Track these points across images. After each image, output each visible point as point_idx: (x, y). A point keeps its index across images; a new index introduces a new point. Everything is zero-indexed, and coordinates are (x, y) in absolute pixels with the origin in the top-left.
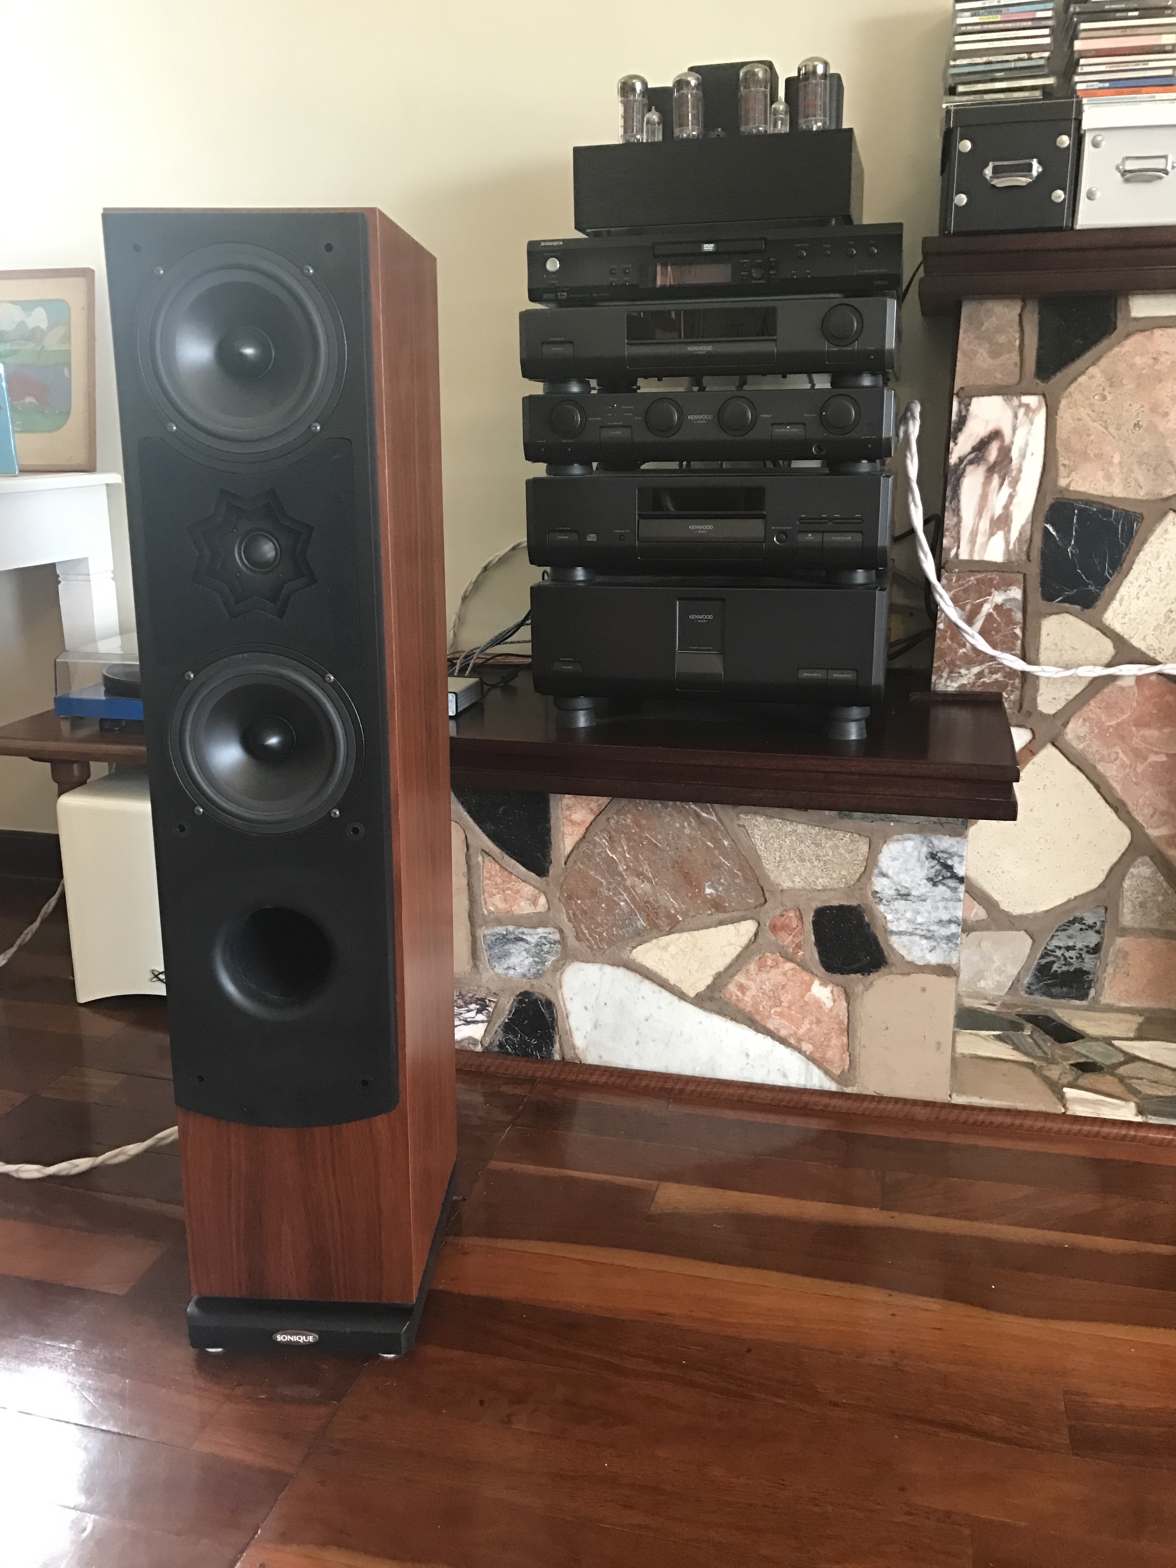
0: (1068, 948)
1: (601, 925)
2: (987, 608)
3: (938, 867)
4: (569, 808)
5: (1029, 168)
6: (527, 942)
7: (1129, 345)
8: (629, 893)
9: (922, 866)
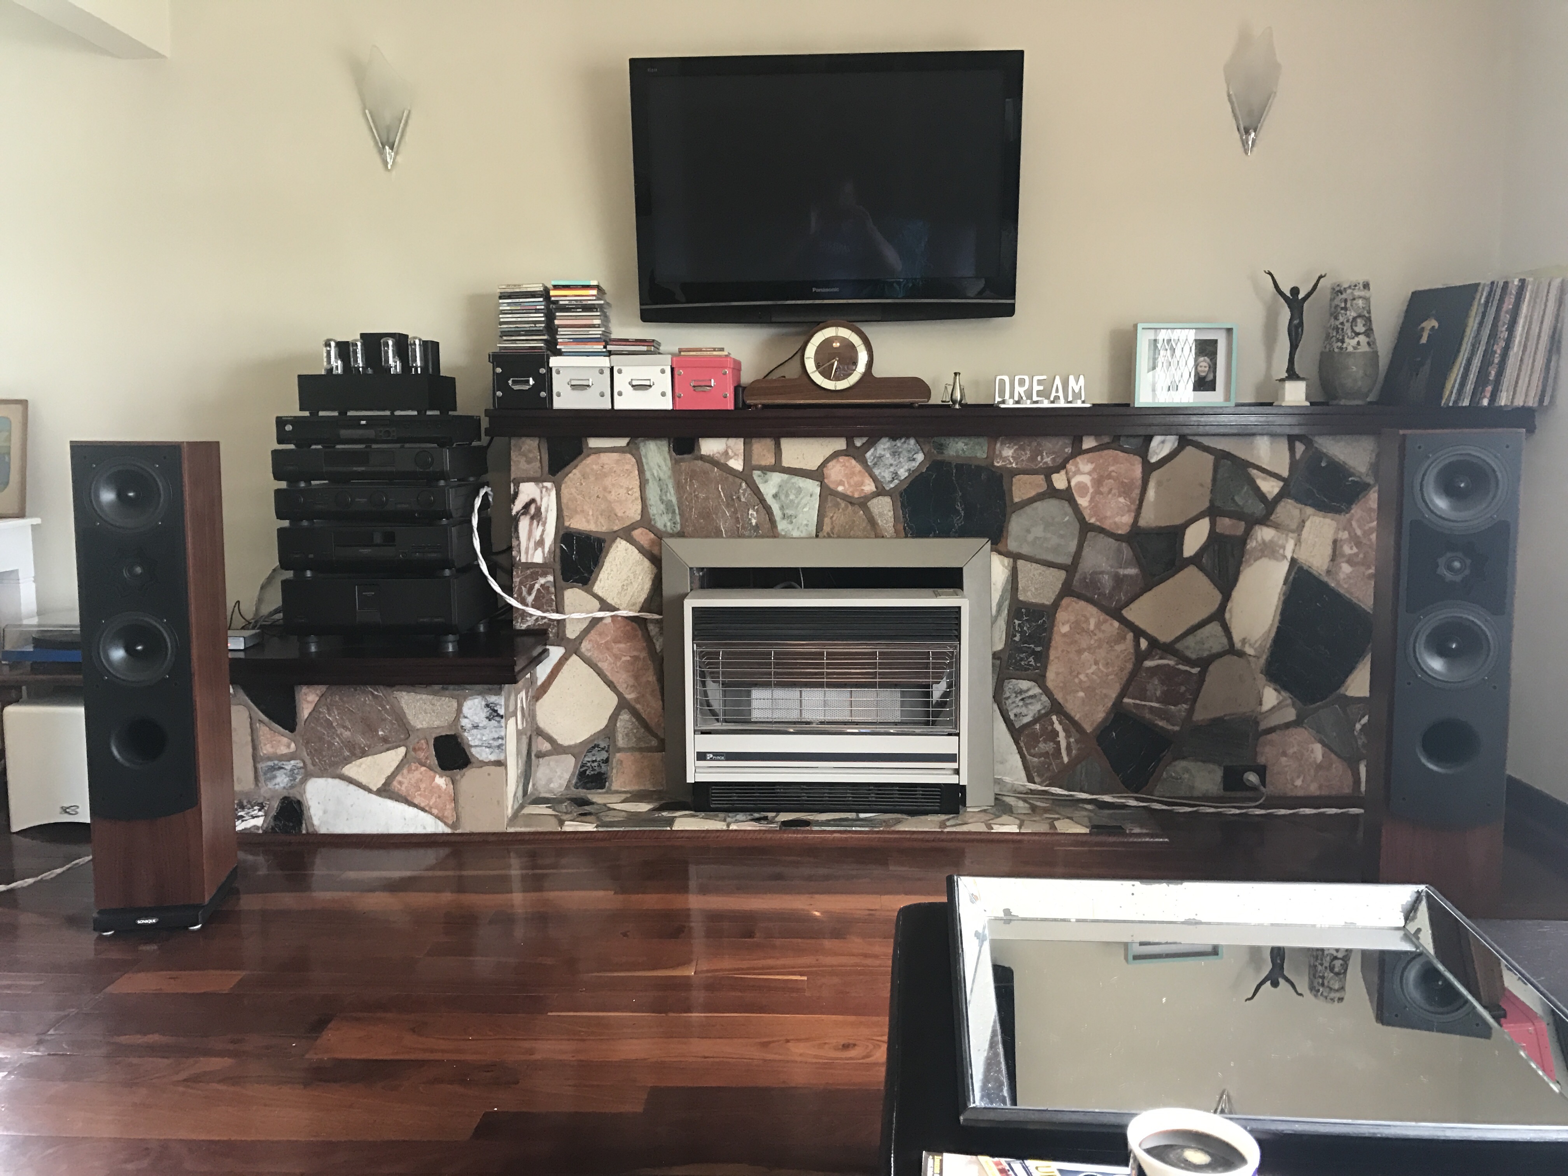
0: (593, 761)
1: (325, 756)
2: (537, 586)
3: (491, 711)
4: (306, 694)
5: (528, 381)
6: (285, 769)
7: (589, 460)
8: (340, 738)
9: (483, 712)
